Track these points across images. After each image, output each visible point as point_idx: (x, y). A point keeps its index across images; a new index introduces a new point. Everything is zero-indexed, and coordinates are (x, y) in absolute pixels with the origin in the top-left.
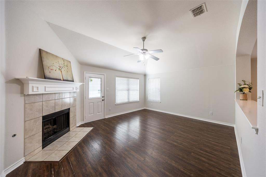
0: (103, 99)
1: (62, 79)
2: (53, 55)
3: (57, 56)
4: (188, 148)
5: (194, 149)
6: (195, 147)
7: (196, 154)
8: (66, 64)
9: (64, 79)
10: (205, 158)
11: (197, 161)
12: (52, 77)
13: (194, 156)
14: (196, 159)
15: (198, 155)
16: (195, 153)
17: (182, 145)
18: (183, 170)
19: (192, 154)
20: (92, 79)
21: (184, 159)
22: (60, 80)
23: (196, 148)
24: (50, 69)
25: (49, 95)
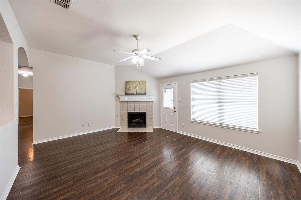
0: (175, 110)
1: (136, 94)
2: (132, 81)
3: (135, 81)
4: (82, 185)
5: (75, 191)
6: (76, 194)
7: (67, 187)
8: (141, 84)
9: (137, 93)
10: (55, 193)
11: (62, 182)
12: (129, 93)
13: (68, 183)
14: (64, 182)
15: (64, 188)
16: (70, 186)
17: (92, 180)
18: (68, 167)
19: (72, 183)
20: (166, 89)
21: (74, 172)
22: (135, 94)
23: (74, 194)
24: (129, 89)
25: (131, 102)
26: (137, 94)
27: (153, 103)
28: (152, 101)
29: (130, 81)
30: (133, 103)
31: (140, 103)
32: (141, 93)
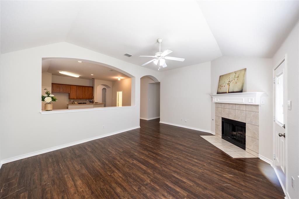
1: (227, 92)
3: (229, 74)
8: (237, 76)
9: (230, 91)
12: (221, 92)
24: (221, 87)
25: (225, 104)
26: (229, 93)
27: (258, 109)
28: (258, 105)
29: (227, 74)
30: (227, 106)
31: (237, 106)
32: (235, 91)
